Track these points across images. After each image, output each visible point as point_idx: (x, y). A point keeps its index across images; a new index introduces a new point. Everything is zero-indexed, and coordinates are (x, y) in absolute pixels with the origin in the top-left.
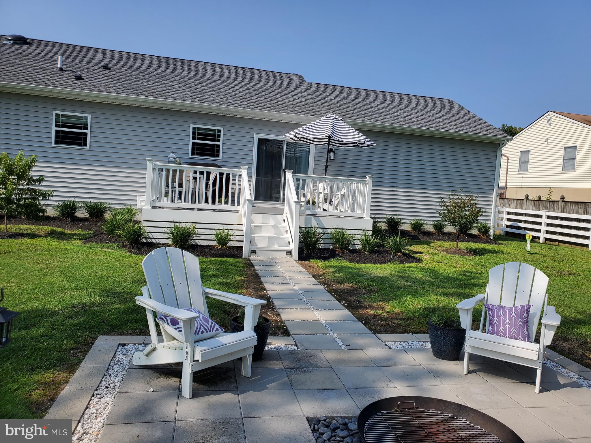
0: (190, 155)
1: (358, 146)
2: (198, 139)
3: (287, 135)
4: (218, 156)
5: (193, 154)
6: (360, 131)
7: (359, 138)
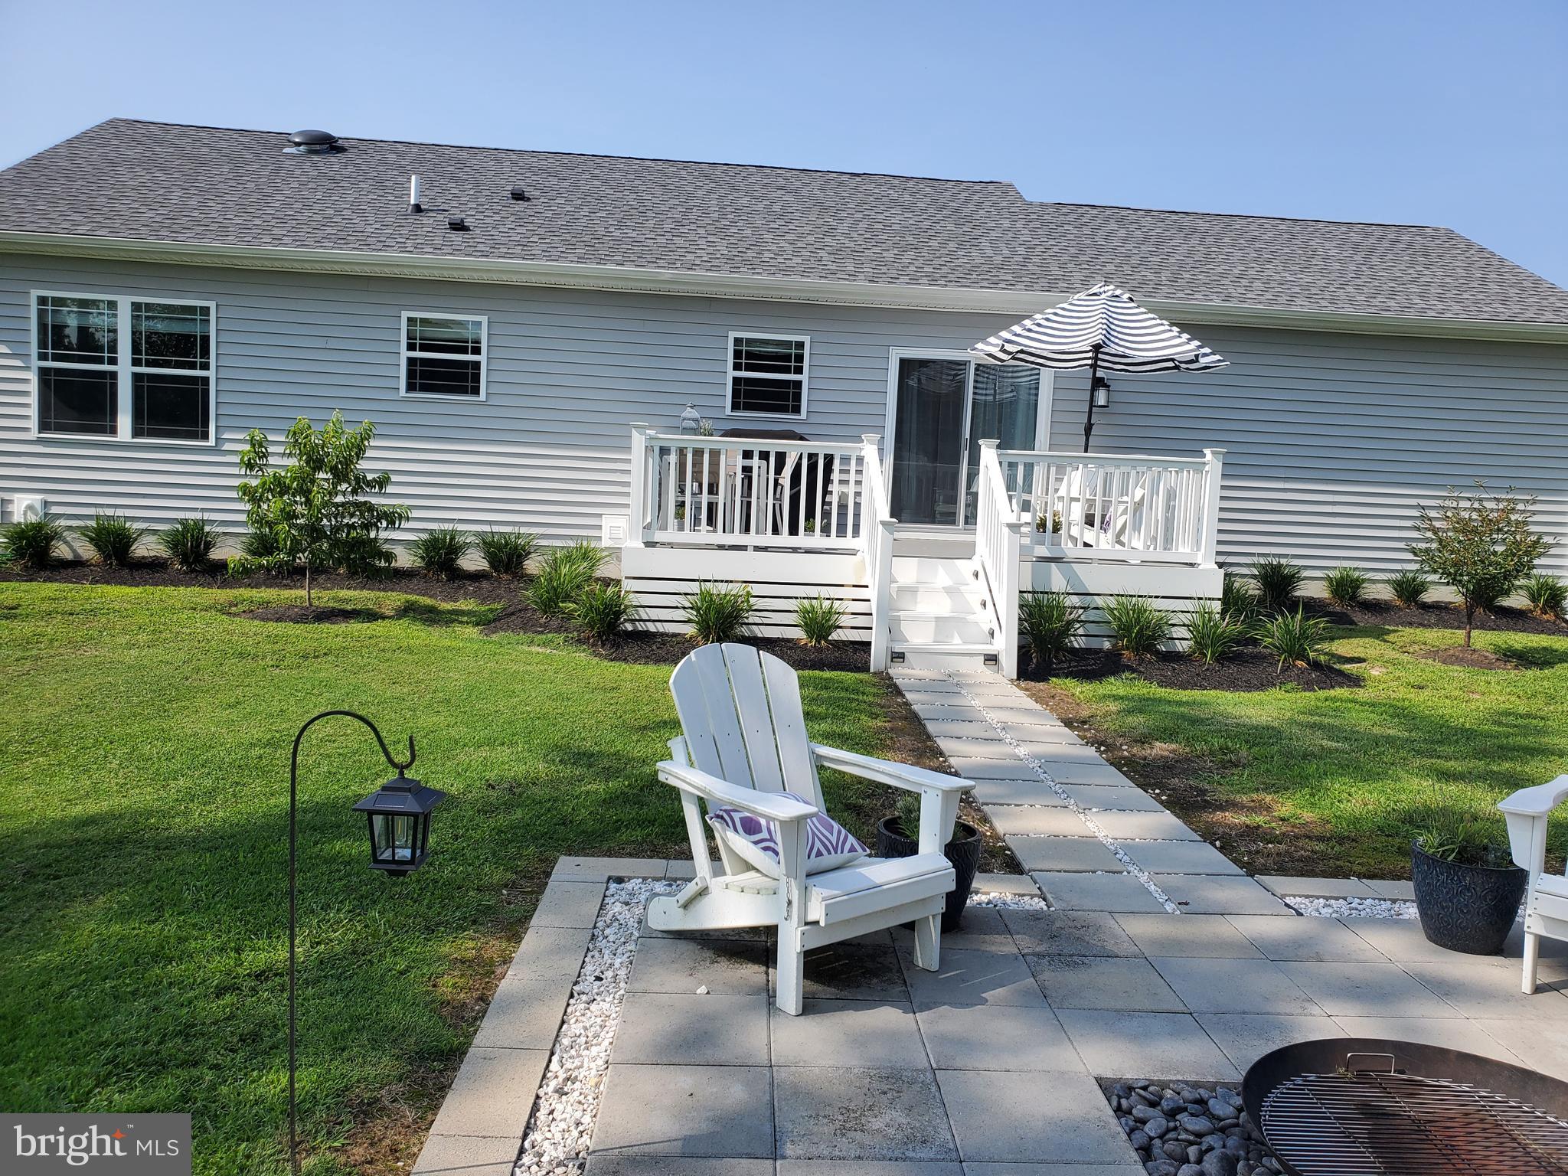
0: (728, 411)
1: (1177, 367)
2: (749, 368)
3: (980, 346)
4: (797, 410)
5: (735, 406)
6: (1184, 327)
7: (1182, 346)
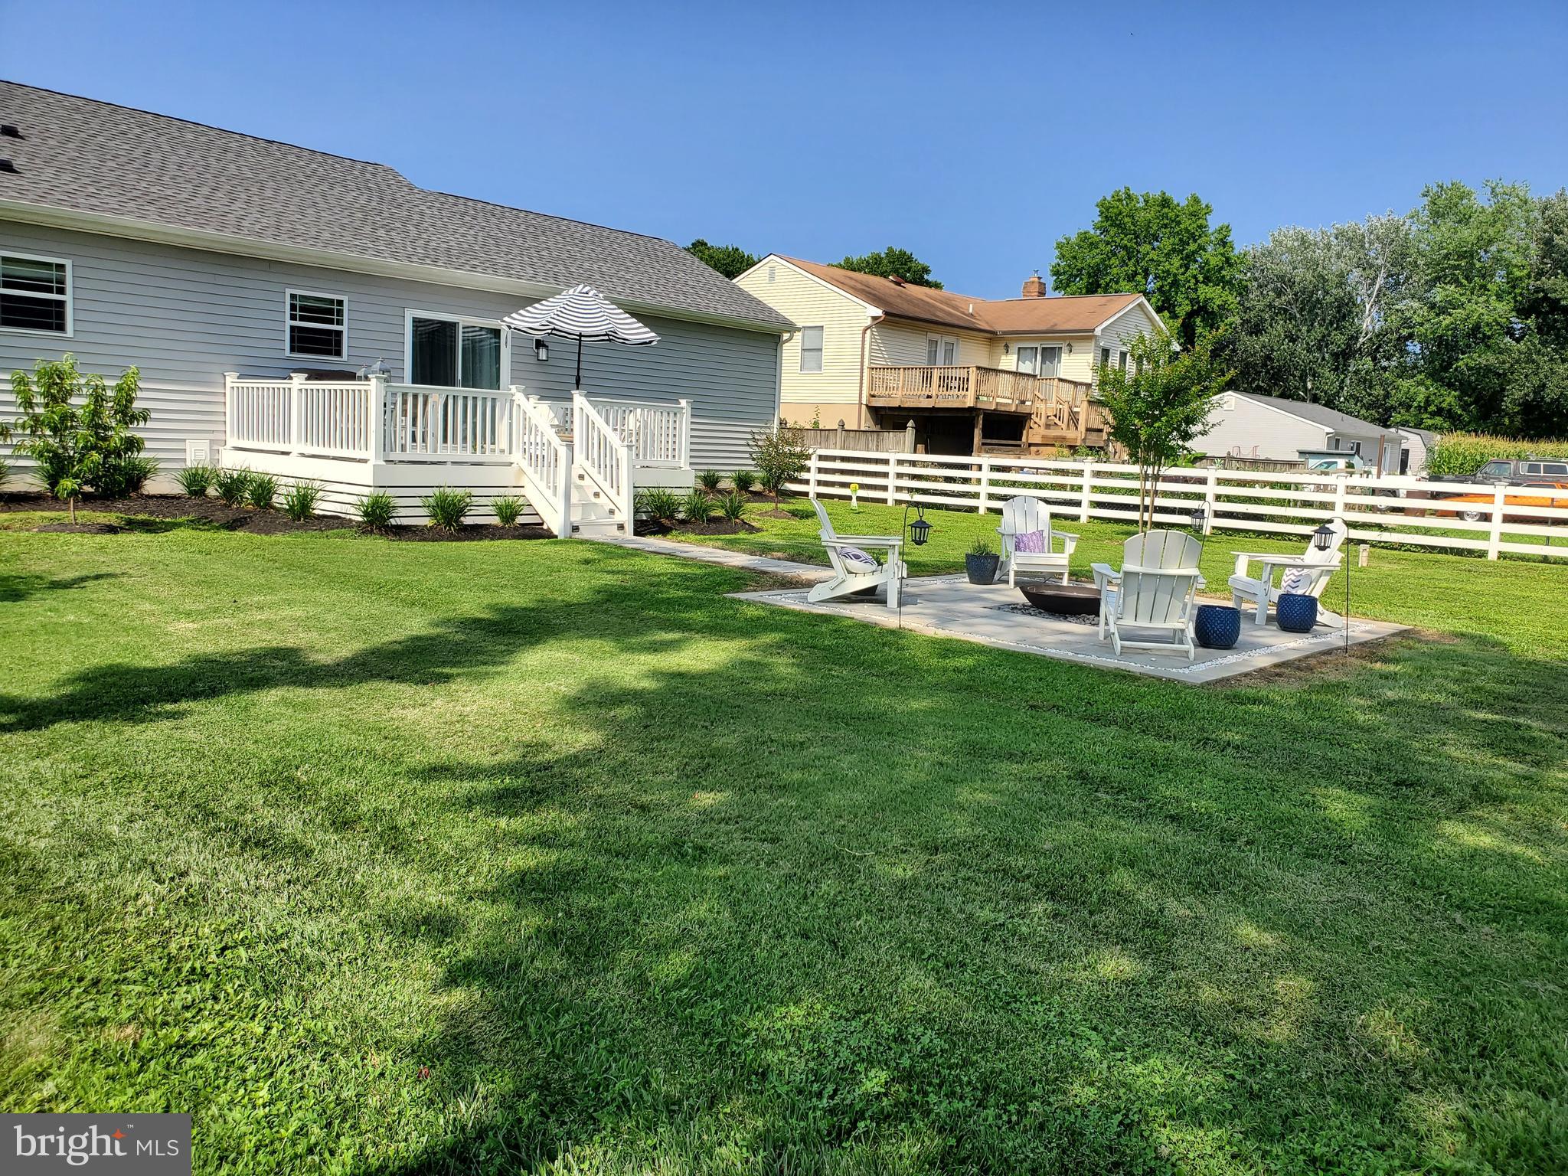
0: (287, 352)
1: (609, 340)
2: (302, 319)
3: (506, 319)
4: (339, 353)
5: (292, 350)
6: (633, 315)
